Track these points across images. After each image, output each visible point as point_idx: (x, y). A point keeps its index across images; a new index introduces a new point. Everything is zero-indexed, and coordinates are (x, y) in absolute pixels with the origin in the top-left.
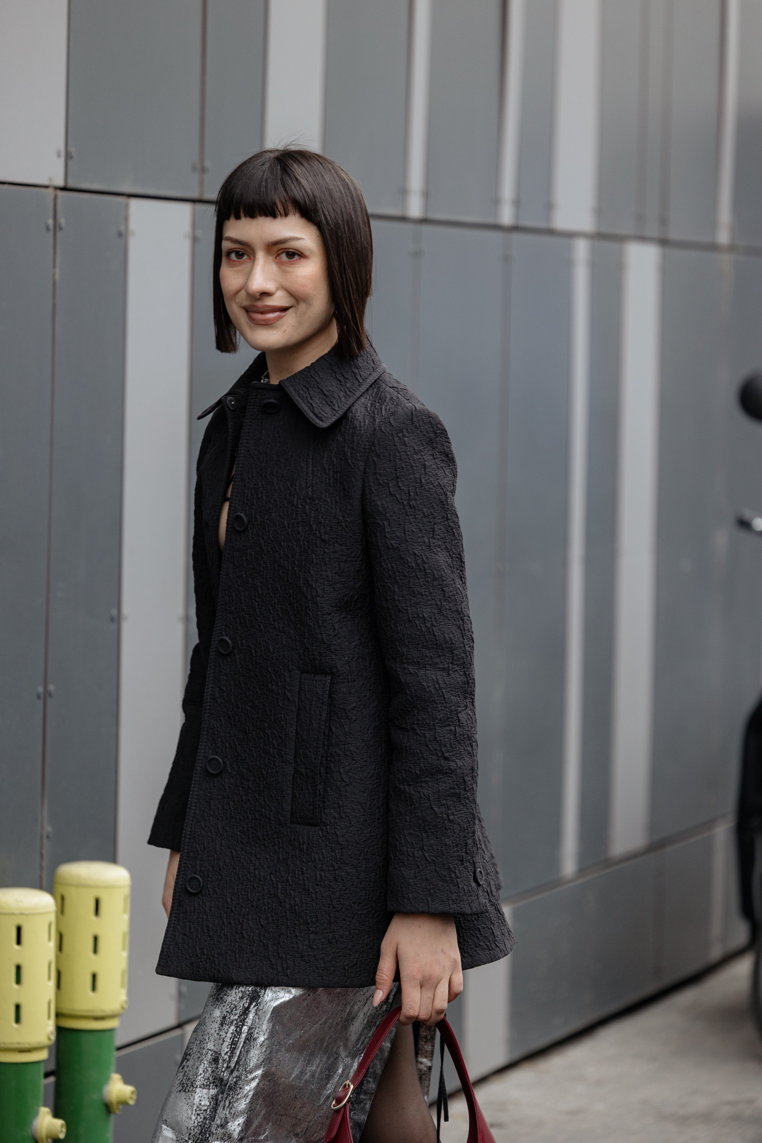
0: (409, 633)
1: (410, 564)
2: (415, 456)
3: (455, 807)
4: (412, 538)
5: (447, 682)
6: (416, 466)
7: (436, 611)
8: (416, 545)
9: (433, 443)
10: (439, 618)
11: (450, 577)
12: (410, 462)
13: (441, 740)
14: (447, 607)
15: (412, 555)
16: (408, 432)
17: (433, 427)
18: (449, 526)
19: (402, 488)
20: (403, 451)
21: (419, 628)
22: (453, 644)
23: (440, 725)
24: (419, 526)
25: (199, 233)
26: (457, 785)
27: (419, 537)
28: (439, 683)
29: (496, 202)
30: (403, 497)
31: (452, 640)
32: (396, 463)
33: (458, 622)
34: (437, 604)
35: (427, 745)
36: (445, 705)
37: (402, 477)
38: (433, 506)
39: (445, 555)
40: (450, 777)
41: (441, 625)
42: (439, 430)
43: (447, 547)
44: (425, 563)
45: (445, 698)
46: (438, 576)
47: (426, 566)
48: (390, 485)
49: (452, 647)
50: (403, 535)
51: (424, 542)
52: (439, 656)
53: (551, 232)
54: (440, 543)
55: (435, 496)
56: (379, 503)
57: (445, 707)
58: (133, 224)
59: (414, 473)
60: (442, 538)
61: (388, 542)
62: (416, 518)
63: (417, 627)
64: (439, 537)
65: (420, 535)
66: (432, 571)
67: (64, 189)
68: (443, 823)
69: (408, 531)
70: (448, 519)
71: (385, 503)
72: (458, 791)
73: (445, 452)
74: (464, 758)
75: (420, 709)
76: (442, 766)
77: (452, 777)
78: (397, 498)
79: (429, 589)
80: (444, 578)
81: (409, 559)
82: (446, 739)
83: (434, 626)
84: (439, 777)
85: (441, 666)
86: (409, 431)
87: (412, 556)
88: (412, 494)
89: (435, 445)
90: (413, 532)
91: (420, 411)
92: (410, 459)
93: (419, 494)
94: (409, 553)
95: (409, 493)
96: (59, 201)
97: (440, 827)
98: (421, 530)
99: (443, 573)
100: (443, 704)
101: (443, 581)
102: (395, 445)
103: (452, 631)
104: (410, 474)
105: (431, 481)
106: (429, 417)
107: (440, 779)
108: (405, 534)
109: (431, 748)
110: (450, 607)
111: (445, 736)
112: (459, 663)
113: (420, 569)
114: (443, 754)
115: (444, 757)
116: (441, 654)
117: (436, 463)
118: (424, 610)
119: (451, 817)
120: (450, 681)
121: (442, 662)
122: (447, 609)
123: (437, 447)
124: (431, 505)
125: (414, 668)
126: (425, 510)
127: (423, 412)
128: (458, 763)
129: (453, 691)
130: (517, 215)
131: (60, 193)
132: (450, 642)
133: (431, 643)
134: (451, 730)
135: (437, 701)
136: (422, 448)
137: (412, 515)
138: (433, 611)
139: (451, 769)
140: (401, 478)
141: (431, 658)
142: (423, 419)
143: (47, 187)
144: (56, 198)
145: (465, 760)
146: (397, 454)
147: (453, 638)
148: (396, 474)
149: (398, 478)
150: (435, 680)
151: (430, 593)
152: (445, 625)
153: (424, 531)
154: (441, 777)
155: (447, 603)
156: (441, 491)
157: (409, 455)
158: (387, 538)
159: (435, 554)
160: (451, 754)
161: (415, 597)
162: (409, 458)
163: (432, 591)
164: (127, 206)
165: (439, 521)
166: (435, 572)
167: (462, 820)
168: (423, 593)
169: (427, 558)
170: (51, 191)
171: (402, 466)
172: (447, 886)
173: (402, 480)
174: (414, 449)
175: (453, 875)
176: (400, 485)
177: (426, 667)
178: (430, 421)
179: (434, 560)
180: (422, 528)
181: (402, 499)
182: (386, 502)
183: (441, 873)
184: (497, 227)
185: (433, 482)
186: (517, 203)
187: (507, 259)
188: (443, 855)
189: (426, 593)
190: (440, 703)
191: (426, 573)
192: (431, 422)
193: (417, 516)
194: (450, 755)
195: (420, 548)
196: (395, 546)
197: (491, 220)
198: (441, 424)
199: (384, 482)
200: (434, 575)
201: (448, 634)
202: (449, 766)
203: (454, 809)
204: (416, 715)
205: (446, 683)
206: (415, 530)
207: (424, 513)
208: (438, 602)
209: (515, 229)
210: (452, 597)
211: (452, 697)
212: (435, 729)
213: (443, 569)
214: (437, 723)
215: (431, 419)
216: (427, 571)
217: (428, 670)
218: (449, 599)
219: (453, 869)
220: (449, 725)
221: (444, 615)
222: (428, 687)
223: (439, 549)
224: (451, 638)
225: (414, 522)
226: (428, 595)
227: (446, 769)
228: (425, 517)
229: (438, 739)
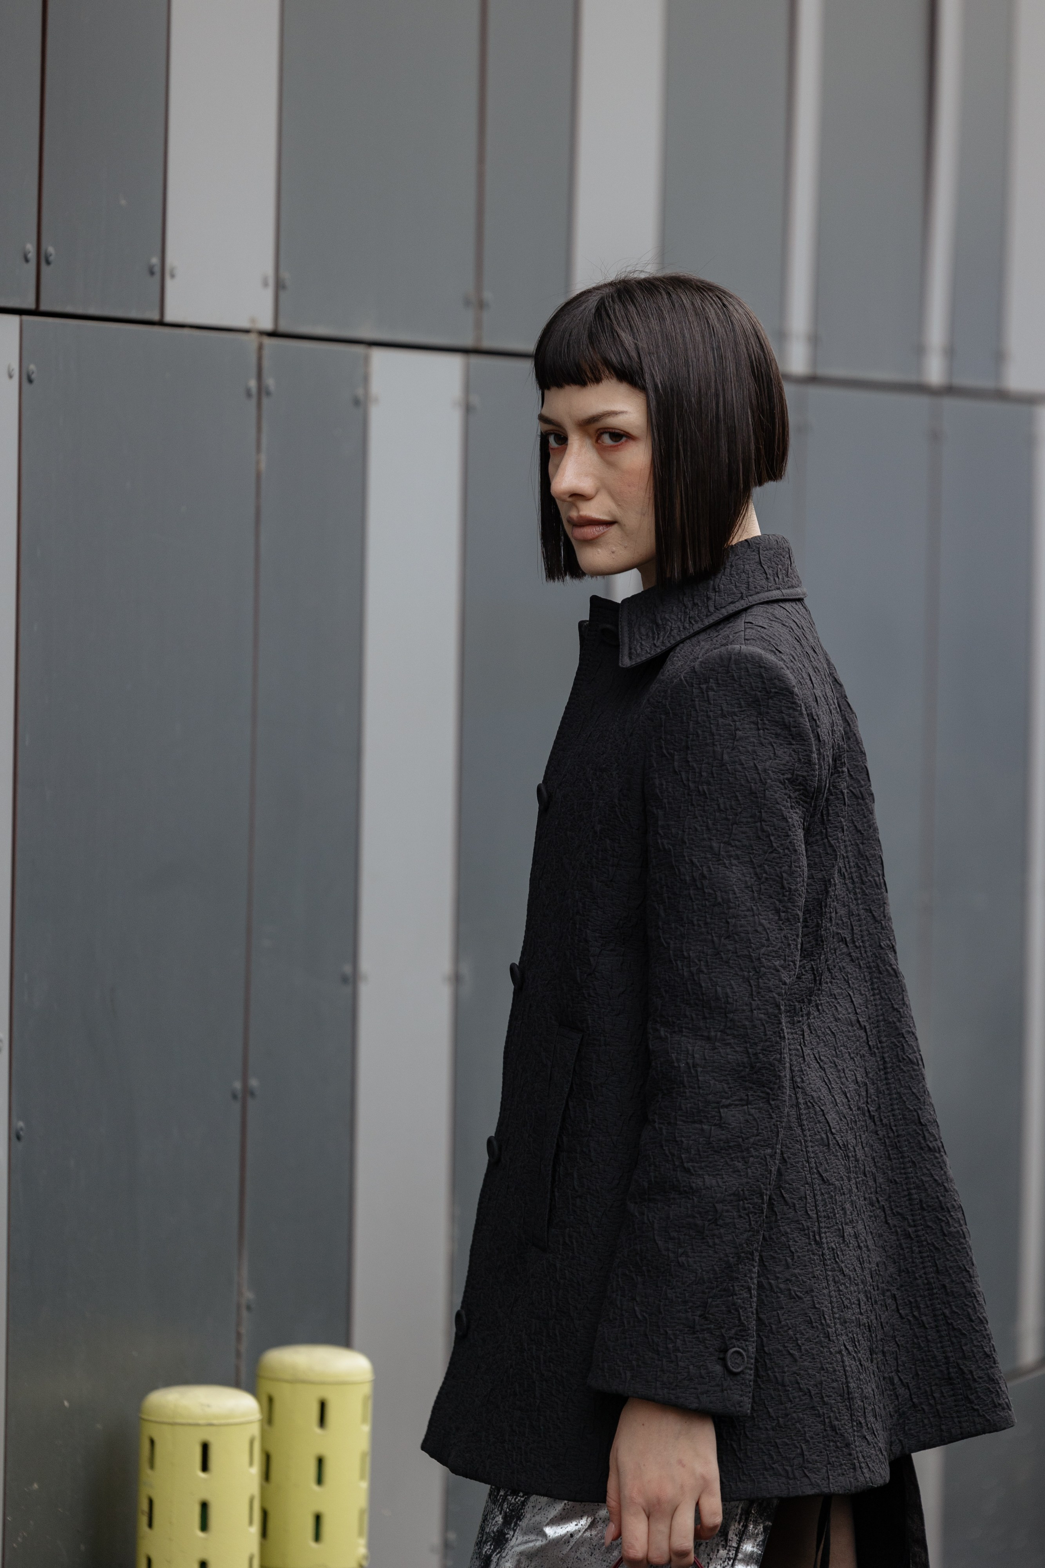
0: (667, 978)
1: (682, 877)
2: (721, 720)
3: (692, 1245)
4: (692, 839)
5: (707, 1058)
6: (720, 735)
7: (710, 951)
8: (697, 849)
9: (760, 706)
10: (713, 963)
11: (745, 906)
12: (711, 728)
13: (682, 1142)
14: (730, 947)
15: (688, 863)
16: (718, 684)
17: (763, 682)
18: (763, 831)
19: (690, 764)
20: (703, 711)
21: (681, 972)
22: (728, 1003)
23: (684, 1119)
24: (708, 823)
25: (475, 399)
26: (700, 1213)
27: (704, 839)
28: (694, 1057)
29: (920, 350)
30: (690, 776)
31: (727, 997)
32: (689, 725)
33: (746, 973)
34: (713, 941)
35: (662, 1146)
36: (697, 1091)
37: (694, 748)
38: (736, 797)
39: (745, 871)
40: (689, 1199)
41: (715, 972)
42: (776, 688)
43: (752, 861)
44: (704, 877)
45: (698, 1080)
46: (723, 900)
47: (706, 882)
48: (676, 757)
49: (726, 1007)
50: (680, 832)
51: (711, 847)
52: (705, 1018)
53: (1002, 395)
54: (739, 852)
55: (743, 782)
56: (657, 782)
57: (695, 1093)
58: (377, 386)
59: (714, 745)
60: (743, 846)
61: (659, 841)
62: (704, 811)
63: (677, 970)
64: (737, 843)
65: (705, 836)
66: (714, 891)
67: (273, 334)
68: (668, 1265)
69: (690, 828)
70: (761, 820)
71: (664, 783)
72: (699, 1222)
73: (784, 722)
74: (722, 1175)
75: (665, 1092)
76: (678, 1181)
77: (693, 1199)
78: (682, 778)
79: (706, 917)
80: (732, 905)
81: (682, 870)
82: (691, 1142)
83: (702, 972)
84: (672, 1196)
85: (706, 1034)
86: (720, 682)
87: (687, 866)
88: (704, 774)
89: (763, 709)
90: (696, 830)
91: (746, 656)
92: (711, 724)
93: (715, 775)
94: (685, 860)
95: (700, 773)
96: (266, 352)
97: (662, 1270)
98: (708, 829)
99: (731, 896)
100: (694, 1088)
101: (729, 908)
102: (693, 701)
103: (731, 985)
104: (707, 744)
105: (740, 760)
106: (761, 667)
107: (674, 1199)
108: (684, 831)
109: (667, 1152)
110: (736, 948)
111: (690, 1137)
112: (735, 1032)
113: (696, 886)
114: (682, 1162)
115: (684, 1167)
116: (707, 1015)
117: (759, 736)
118: (693, 948)
119: (682, 1259)
120: (713, 1057)
121: (707, 1028)
122: (729, 951)
123: (768, 713)
124: (733, 795)
125: (667, 1031)
126: (721, 801)
127: (750, 658)
128: (706, 1180)
129: (716, 1072)
130: (950, 370)
131: (268, 341)
132: (723, 1000)
133: (695, 996)
134: (702, 1130)
135: (686, 1084)
136: (736, 710)
137: (700, 805)
138: (705, 950)
139: (691, 1188)
140: (692, 749)
141: (692, 1019)
142: (747, 668)
143: (247, 331)
144: (260, 348)
145: (723, 1178)
146: (693, 713)
147: (730, 995)
148: (687, 742)
149: (687, 748)
150: (690, 1052)
151: (706, 923)
152: (721, 973)
153: (714, 832)
154: (677, 1196)
155: (732, 942)
156: (756, 776)
157: (710, 717)
158: (660, 834)
159: (726, 867)
160: (696, 1164)
161: (683, 926)
162: (709, 721)
163: (709, 920)
164: (367, 360)
165: (744, 820)
166: (719, 893)
167: (701, 1266)
168: (695, 922)
169: (711, 871)
170: (253, 337)
171: (697, 732)
172: (659, 1360)
173: (694, 752)
174: (722, 710)
175: (670, 1346)
176: (690, 759)
177: (682, 1031)
178: (760, 673)
179: (720, 875)
180: (711, 826)
181: (688, 780)
182: (666, 782)
183: (652, 1339)
184: (921, 389)
185: (744, 762)
186: (951, 352)
187: (935, 436)
188: (660, 1313)
189: (700, 922)
190: (690, 1087)
191: (704, 892)
192: (761, 675)
193: (707, 808)
194: (693, 1167)
195: (702, 855)
196: (666, 847)
197: (910, 377)
198: (779, 680)
199: (668, 753)
200: (716, 898)
201: (723, 987)
202: (689, 1183)
203: (690, 1247)
204: (660, 1100)
205: (705, 1059)
206: (699, 828)
207: (719, 805)
208: (715, 938)
209: (949, 390)
210: (742, 935)
211: (712, 1082)
212: (676, 1124)
213: (733, 890)
214: (680, 1116)
215: (763, 670)
216: (706, 890)
217: (685, 1036)
218: (736, 937)
219: (672, 1337)
220: (701, 1122)
221: (722, 958)
222: (678, 1060)
223: (735, 862)
224: (726, 993)
225: (701, 816)
226: (702, 925)
227: (684, 1186)
228: (720, 810)
229: (678, 1139)
